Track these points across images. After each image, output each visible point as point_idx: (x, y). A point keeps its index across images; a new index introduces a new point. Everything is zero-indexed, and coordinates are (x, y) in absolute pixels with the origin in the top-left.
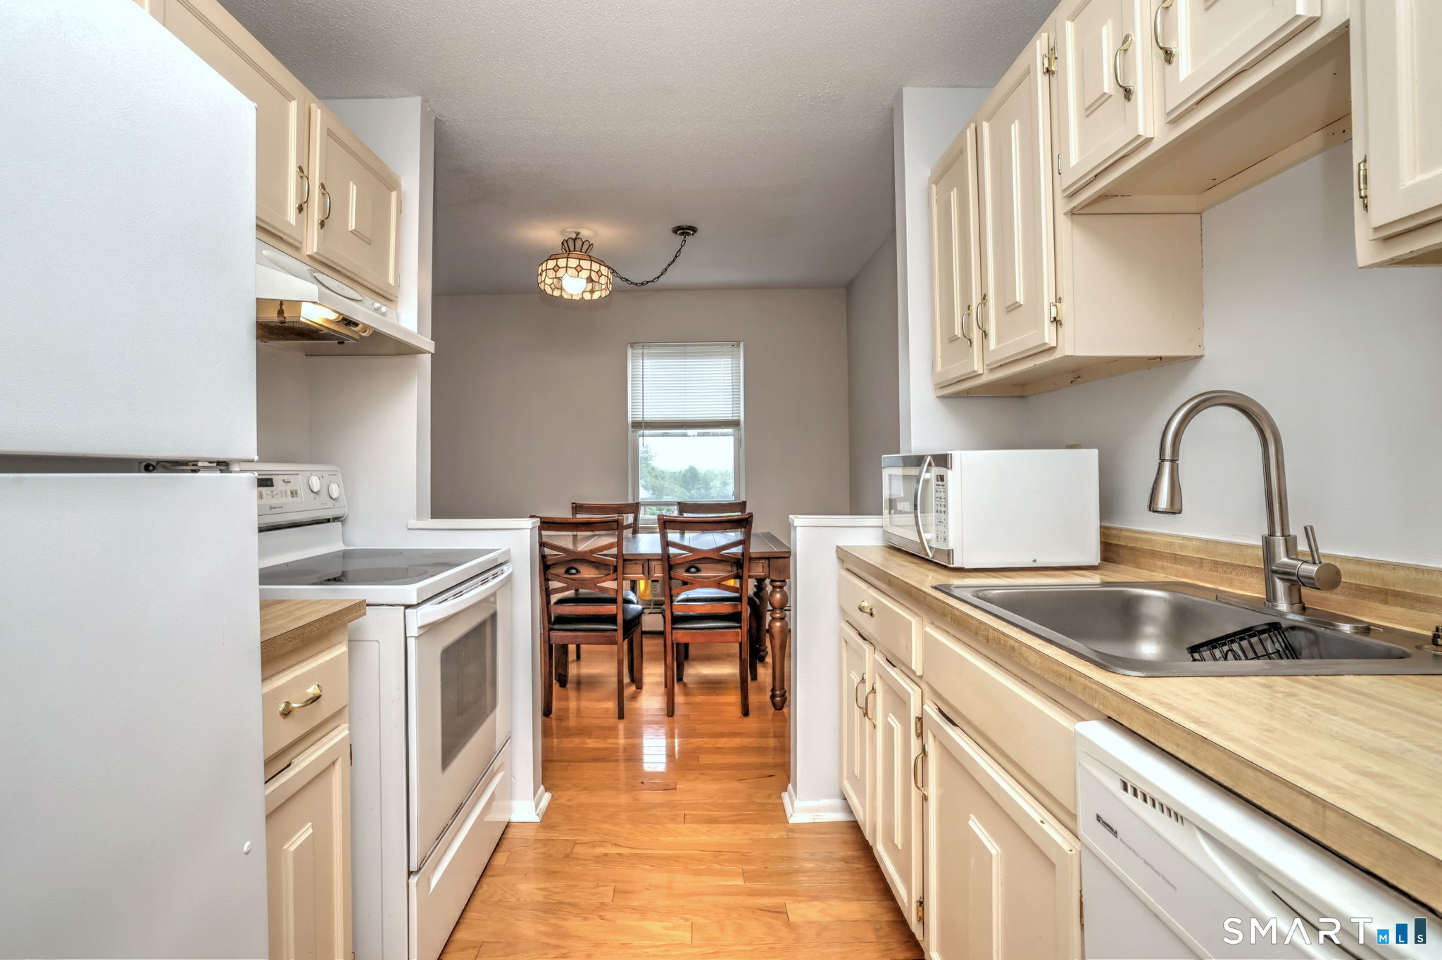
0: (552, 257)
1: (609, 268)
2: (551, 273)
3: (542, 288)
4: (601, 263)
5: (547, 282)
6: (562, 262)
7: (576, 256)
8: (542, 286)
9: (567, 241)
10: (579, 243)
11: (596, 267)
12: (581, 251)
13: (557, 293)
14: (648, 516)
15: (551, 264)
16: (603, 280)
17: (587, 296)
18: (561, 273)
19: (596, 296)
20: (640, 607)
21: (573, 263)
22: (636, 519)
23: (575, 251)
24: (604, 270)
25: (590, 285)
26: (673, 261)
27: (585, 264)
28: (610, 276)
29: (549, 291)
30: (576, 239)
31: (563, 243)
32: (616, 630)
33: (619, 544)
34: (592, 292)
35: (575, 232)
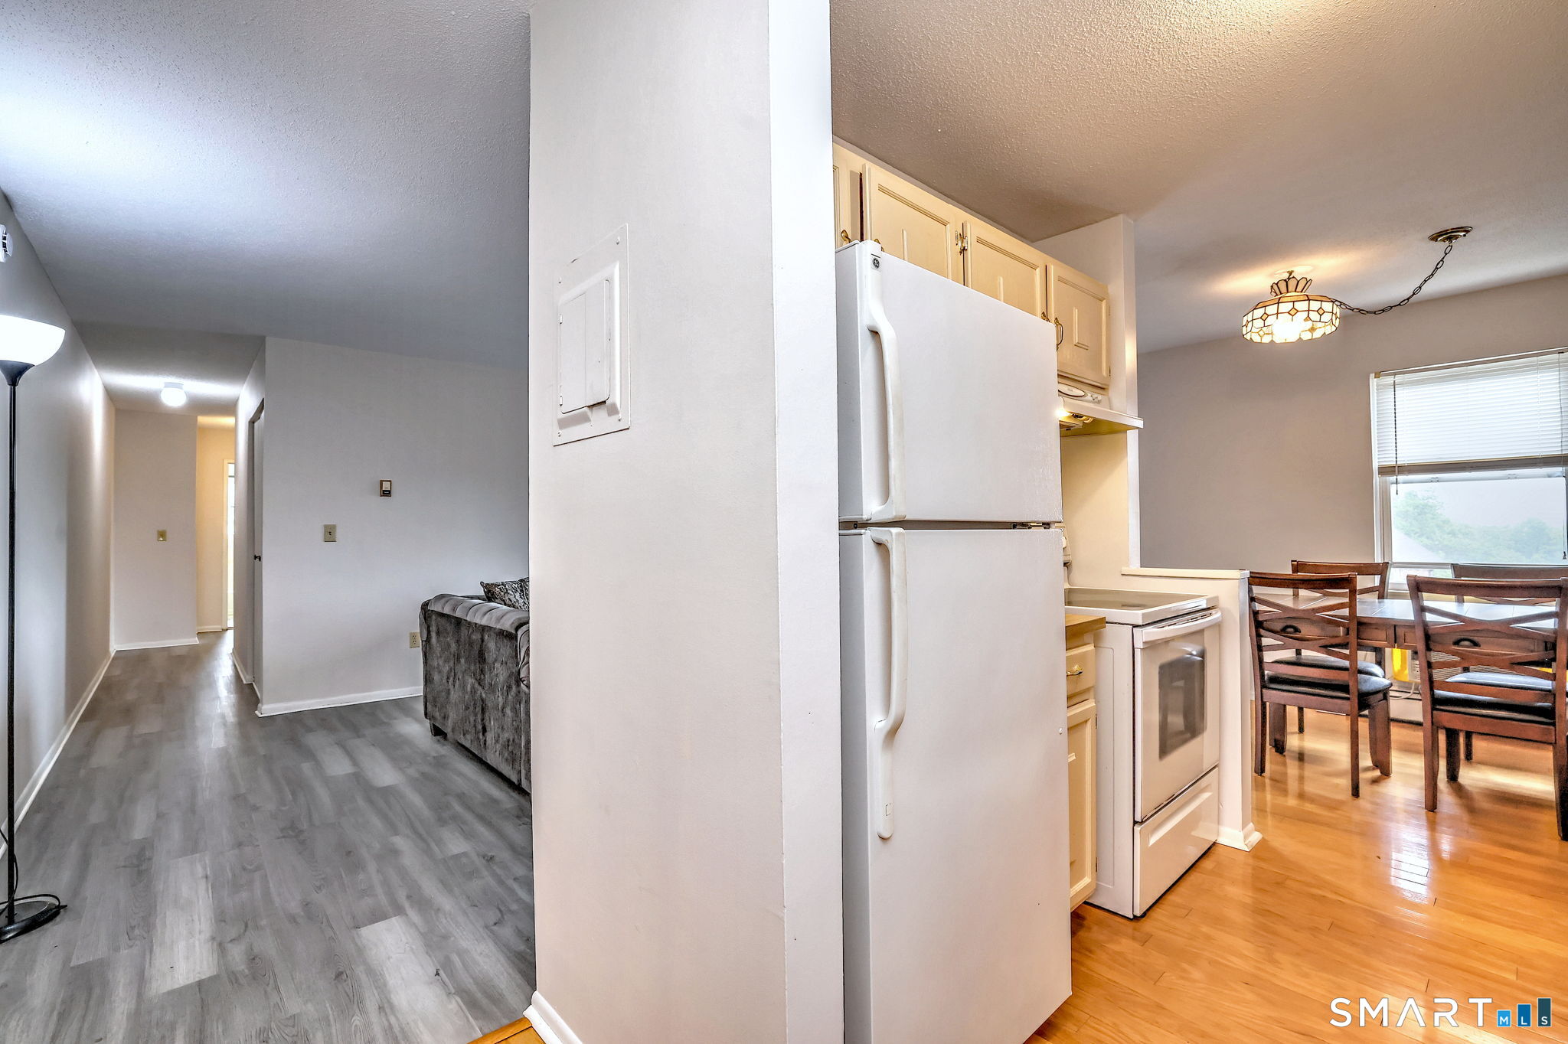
0: (1260, 305)
1: (1333, 301)
2: (1259, 323)
3: (1249, 338)
4: (1322, 299)
5: (1254, 333)
6: (1272, 309)
7: (1289, 299)
8: (1248, 337)
9: (1277, 284)
10: (1292, 284)
11: (1315, 305)
12: (1295, 291)
13: (1266, 339)
14: (1397, 578)
15: (1259, 313)
16: (1326, 317)
17: (1307, 336)
18: (1270, 321)
19: (1318, 334)
20: (1386, 682)
21: (1285, 307)
22: (1383, 582)
23: (1288, 292)
24: (1327, 306)
25: (1309, 324)
26: (1432, 275)
27: (1302, 306)
28: (1337, 310)
29: (1257, 339)
30: (1289, 278)
31: (1272, 286)
32: (1348, 699)
33: (1352, 605)
34: (1312, 330)
35: (1288, 272)
